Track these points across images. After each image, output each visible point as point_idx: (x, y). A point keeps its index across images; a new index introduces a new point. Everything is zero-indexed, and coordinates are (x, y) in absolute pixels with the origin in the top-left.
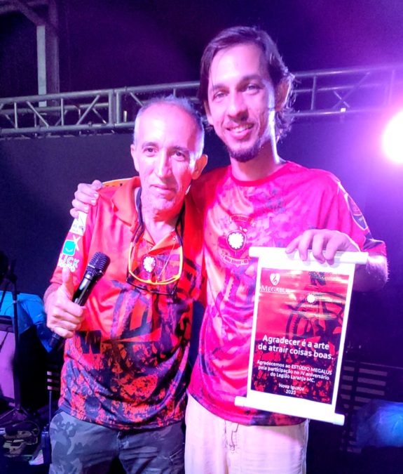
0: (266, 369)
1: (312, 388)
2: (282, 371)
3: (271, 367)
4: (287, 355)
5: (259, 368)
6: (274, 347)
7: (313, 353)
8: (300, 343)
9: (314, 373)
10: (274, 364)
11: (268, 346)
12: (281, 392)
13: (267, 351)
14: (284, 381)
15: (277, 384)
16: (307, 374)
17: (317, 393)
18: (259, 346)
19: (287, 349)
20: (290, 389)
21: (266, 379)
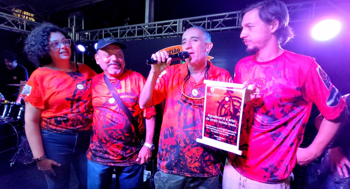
0: (209, 128)
1: (228, 139)
2: (215, 130)
3: (211, 127)
4: (217, 123)
5: (207, 127)
6: (212, 119)
7: (228, 123)
8: (223, 119)
9: (229, 132)
10: (212, 127)
11: (210, 118)
12: (215, 139)
13: (210, 121)
14: (216, 134)
15: (213, 135)
16: (226, 133)
17: (230, 141)
18: (207, 118)
19: (217, 121)
20: (219, 138)
21: (209, 132)
